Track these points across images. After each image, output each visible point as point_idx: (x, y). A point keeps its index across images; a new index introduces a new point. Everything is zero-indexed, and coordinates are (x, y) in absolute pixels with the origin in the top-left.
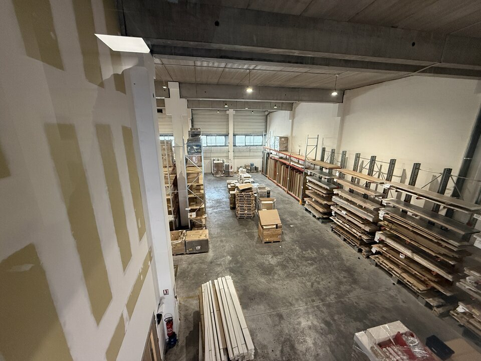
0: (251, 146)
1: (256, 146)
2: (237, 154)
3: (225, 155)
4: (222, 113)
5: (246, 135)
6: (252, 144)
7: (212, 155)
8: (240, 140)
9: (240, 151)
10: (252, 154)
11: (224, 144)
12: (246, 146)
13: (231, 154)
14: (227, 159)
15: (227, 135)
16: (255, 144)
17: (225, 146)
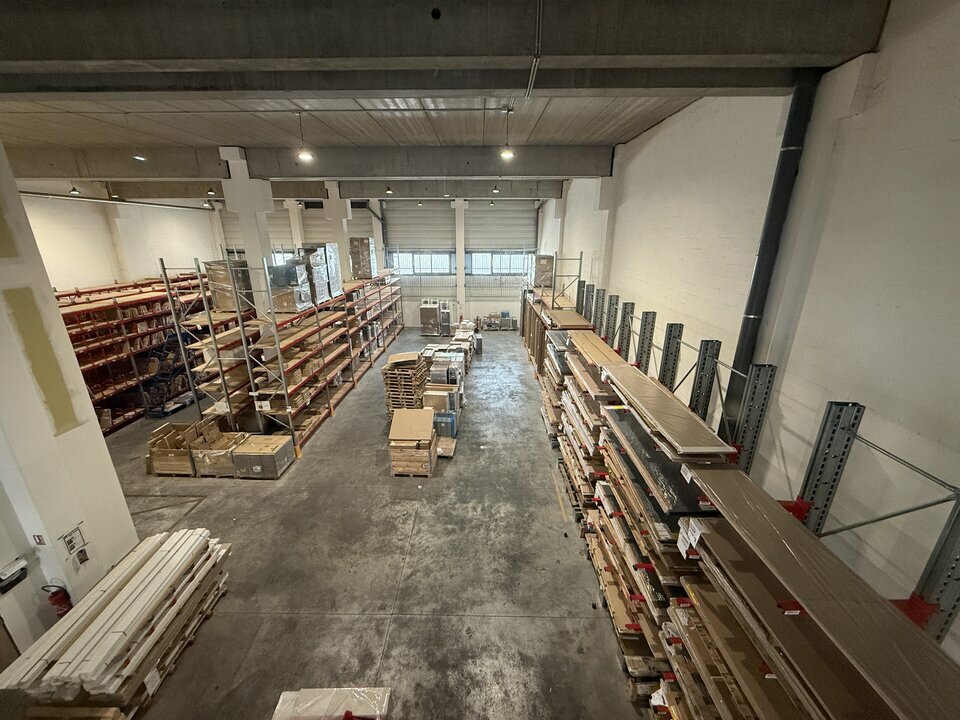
0: (502, 275)
1: (514, 275)
2: (474, 292)
3: (450, 292)
4: (443, 207)
5: (493, 253)
6: (508, 272)
7: (424, 293)
8: (481, 263)
9: (481, 286)
10: (505, 292)
11: (448, 271)
12: (492, 274)
13: (461, 292)
14: (453, 301)
15: (453, 252)
16: (512, 272)
17: (450, 274)
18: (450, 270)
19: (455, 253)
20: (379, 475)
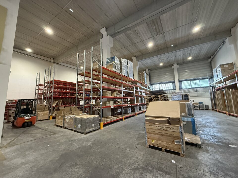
0: (197, 88)
5: (191, 80)
12: (192, 88)
17: (173, 89)
18: (173, 88)
19: (175, 82)
20: (138, 144)
